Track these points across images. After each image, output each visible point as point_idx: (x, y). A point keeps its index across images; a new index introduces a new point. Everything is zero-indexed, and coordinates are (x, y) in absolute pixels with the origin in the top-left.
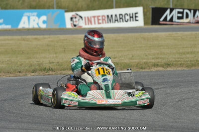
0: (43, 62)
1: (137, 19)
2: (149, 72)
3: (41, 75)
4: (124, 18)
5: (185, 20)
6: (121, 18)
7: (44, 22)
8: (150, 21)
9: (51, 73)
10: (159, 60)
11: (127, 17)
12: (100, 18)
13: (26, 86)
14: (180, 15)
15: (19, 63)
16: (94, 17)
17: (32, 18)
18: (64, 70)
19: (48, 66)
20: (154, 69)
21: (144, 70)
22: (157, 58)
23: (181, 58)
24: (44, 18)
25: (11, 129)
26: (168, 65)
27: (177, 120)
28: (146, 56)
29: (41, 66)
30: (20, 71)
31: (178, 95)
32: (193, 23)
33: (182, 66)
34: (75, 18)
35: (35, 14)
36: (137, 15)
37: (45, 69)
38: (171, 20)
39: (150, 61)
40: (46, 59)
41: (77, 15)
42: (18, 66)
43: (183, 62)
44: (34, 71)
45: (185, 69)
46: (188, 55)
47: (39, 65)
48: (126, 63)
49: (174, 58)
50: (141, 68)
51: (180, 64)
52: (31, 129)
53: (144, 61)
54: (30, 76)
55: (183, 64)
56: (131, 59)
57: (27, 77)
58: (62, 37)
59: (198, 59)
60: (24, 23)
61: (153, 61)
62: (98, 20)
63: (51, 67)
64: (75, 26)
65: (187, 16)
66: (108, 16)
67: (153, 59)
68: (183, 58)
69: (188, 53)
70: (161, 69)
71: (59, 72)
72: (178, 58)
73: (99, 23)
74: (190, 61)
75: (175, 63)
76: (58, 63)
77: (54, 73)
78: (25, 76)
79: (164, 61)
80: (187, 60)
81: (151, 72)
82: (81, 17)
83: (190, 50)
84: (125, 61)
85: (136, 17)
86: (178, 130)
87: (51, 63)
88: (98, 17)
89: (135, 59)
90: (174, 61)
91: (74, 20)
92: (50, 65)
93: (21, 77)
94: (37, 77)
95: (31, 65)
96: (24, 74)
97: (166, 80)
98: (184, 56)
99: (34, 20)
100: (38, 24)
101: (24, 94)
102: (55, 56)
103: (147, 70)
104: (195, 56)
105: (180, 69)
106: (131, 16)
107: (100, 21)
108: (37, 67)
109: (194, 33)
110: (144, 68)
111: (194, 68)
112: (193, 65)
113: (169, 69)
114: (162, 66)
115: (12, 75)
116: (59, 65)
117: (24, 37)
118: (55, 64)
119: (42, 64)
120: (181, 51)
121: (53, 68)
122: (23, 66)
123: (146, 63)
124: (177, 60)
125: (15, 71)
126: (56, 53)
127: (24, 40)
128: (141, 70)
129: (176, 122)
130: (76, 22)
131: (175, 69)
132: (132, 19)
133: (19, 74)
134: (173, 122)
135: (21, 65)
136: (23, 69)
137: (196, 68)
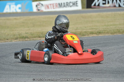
0: (22, 33)
1: (77, 5)
2: (88, 37)
3: (21, 41)
4: (69, 5)
5: (107, 5)
6: (67, 4)
7: (19, 8)
8: (85, 6)
9: (27, 39)
10: (94, 30)
11: (71, 4)
12: (54, 5)
13: (12, 48)
14: (104, 2)
15: (7, 34)
16: (51, 5)
17: (12, 6)
18: (35, 37)
19: (25, 35)
20: (91, 36)
21: (84, 36)
22: (92, 29)
23: (107, 28)
24: (19, 6)
25: (6, 74)
26: (100, 33)
27: (108, 67)
28: (85, 27)
29: (21, 35)
30: (7, 38)
31: (107, 51)
32: (112, 7)
33: (108, 33)
34: (39, 5)
35: (14, 3)
36: (77, 3)
37: (23, 38)
38: (99, 5)
39: (88, 30)
40: (23, 31)
41: (40, 3)
42: (6, 36)
43: (108, 31)
44: (16, 39)
45: (110, 35)
46: (111, 27)
47: (19, 35)
48: (73, 32)
49: (103, 29)
50: (83, 35)
51: (107, 32)
52: (18, 74)
53: (85, 31)
54: (14, 41)
55: (109, 32)
56: (76, 30)
57: (12, 43)
58: (31, 17)
59: (118, 29)
60: (7, 9)
61: (90, 30)
62: (53, 6)
63: (27, 36)
64: (39, 10)
65: (108, 3)
66: (59, 4)
67: (90, 29)
68: (108, 28)
69: (111, 25)
70: (95, 35)
71: (32, 39)
72: (105, 28)
73: (54, 8)
74: (113, 30)
75: (103, 31)
76: (31, 33)
77: (29, 39)
78: (11, 41)
79: (97, 31)
80: (111, 29)
81: (89, 37)
82: (42, 5)
83: (112, 23)
84: (73, 31)
85: (77, 4)
86: (110, 72)
87: (26, 33)
88: (53, 4)
89: (79, 30)
90: (103, 30)
91: (38, 6)
92: (26, 35)
93: (8, 42)
94: (19, 42)
95: (14, 35)
96: (10, 40)
97: (99, 42)
98: (109, 27)
99: (13, 7)
100: (16, 10)
101: (11, 53)
102: (28, 29)
103: (87, 36)
104: (116, 27)
105: (107, 35)
106: (74, 3)
107: (55, 7)
108: (18, 36)
109: (113, 13)
110: (85, 35)
111: (115, 34)
112: (115, 33)
113: (100, 35)
114: (96, 33)
115: (3, 41)
116: (32, 35)
117: (8, 18)
118: (29, 34)
119: (21, 34)
120: (106, 24)
121: (28, 36)
122: (9, 35)
123: (86, 32)
124: (105, 29)
125: (4, 38)
126: (29, 27)
127: (8, 20)
128: (83, 36)
129: (108, 68)
130: (39, 8)
131: (104, 35)
132: (74, 5)
133: (7, 40)
134: (106, 68)
135: (8, 35)
136: (10, 38)
137: (117, 34)
